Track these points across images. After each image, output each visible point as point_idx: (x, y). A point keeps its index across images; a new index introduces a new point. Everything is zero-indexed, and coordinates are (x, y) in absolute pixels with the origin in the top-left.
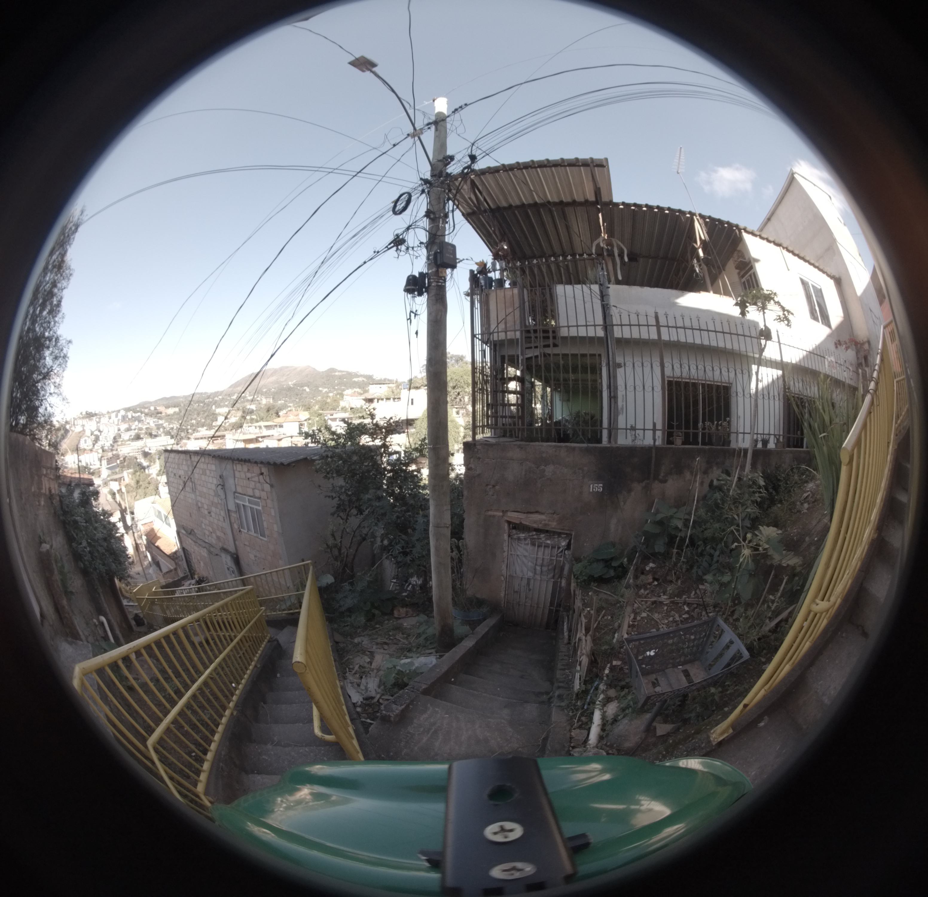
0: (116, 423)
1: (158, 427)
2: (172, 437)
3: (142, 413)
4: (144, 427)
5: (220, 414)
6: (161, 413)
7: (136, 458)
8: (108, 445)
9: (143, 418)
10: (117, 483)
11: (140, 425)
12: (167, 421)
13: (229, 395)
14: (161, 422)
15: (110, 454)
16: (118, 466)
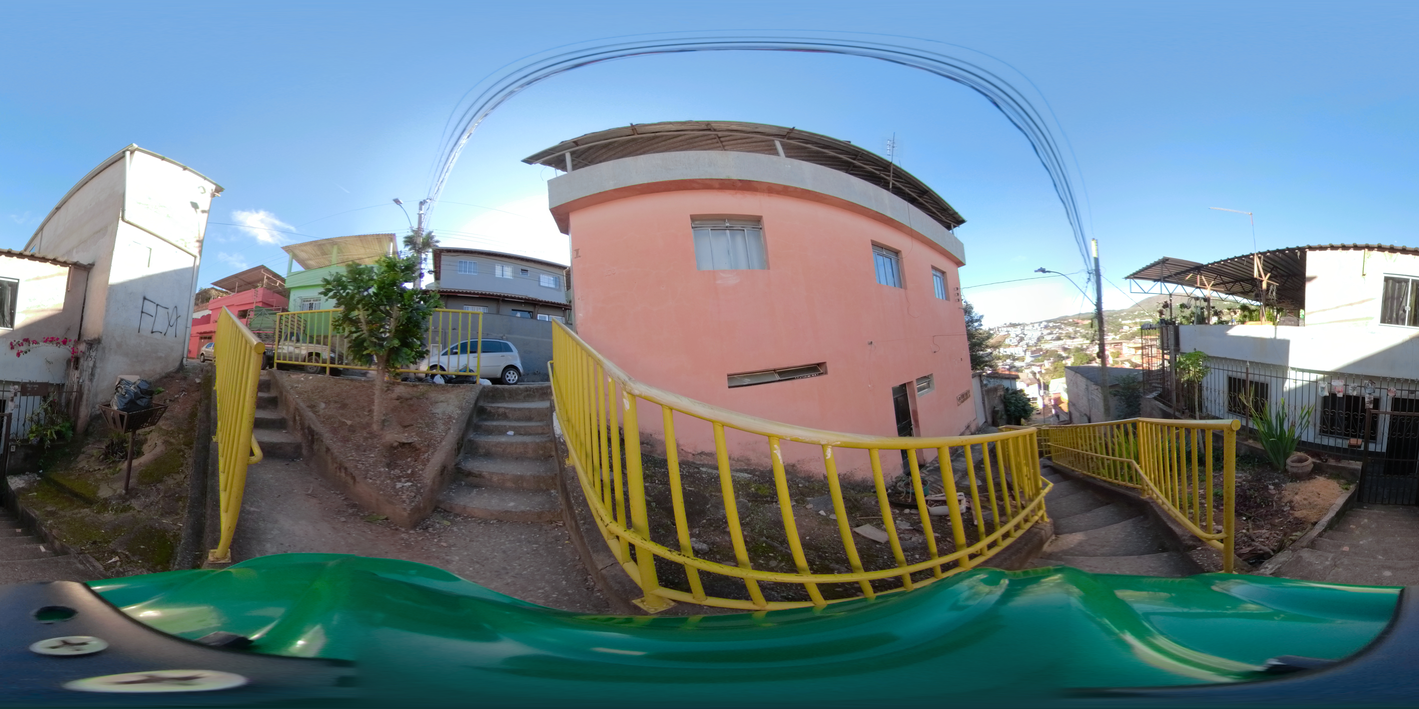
0: (1039, 329)
1: (1076, 332)
2: (1088, 339)
3: (1062, 323)
4: (1064, 332)
5: (1125, 325)
6: (1078, 323)
7: (1057, 351)
8: (1032, 343)
9: (1063, 326)
10: (1039, 367)
11: (1060, 331)
12: (1083, 328)
13: (1133, 312)
14: (1078, 329)
15: (1034, 349)
16: (1041, 355)
